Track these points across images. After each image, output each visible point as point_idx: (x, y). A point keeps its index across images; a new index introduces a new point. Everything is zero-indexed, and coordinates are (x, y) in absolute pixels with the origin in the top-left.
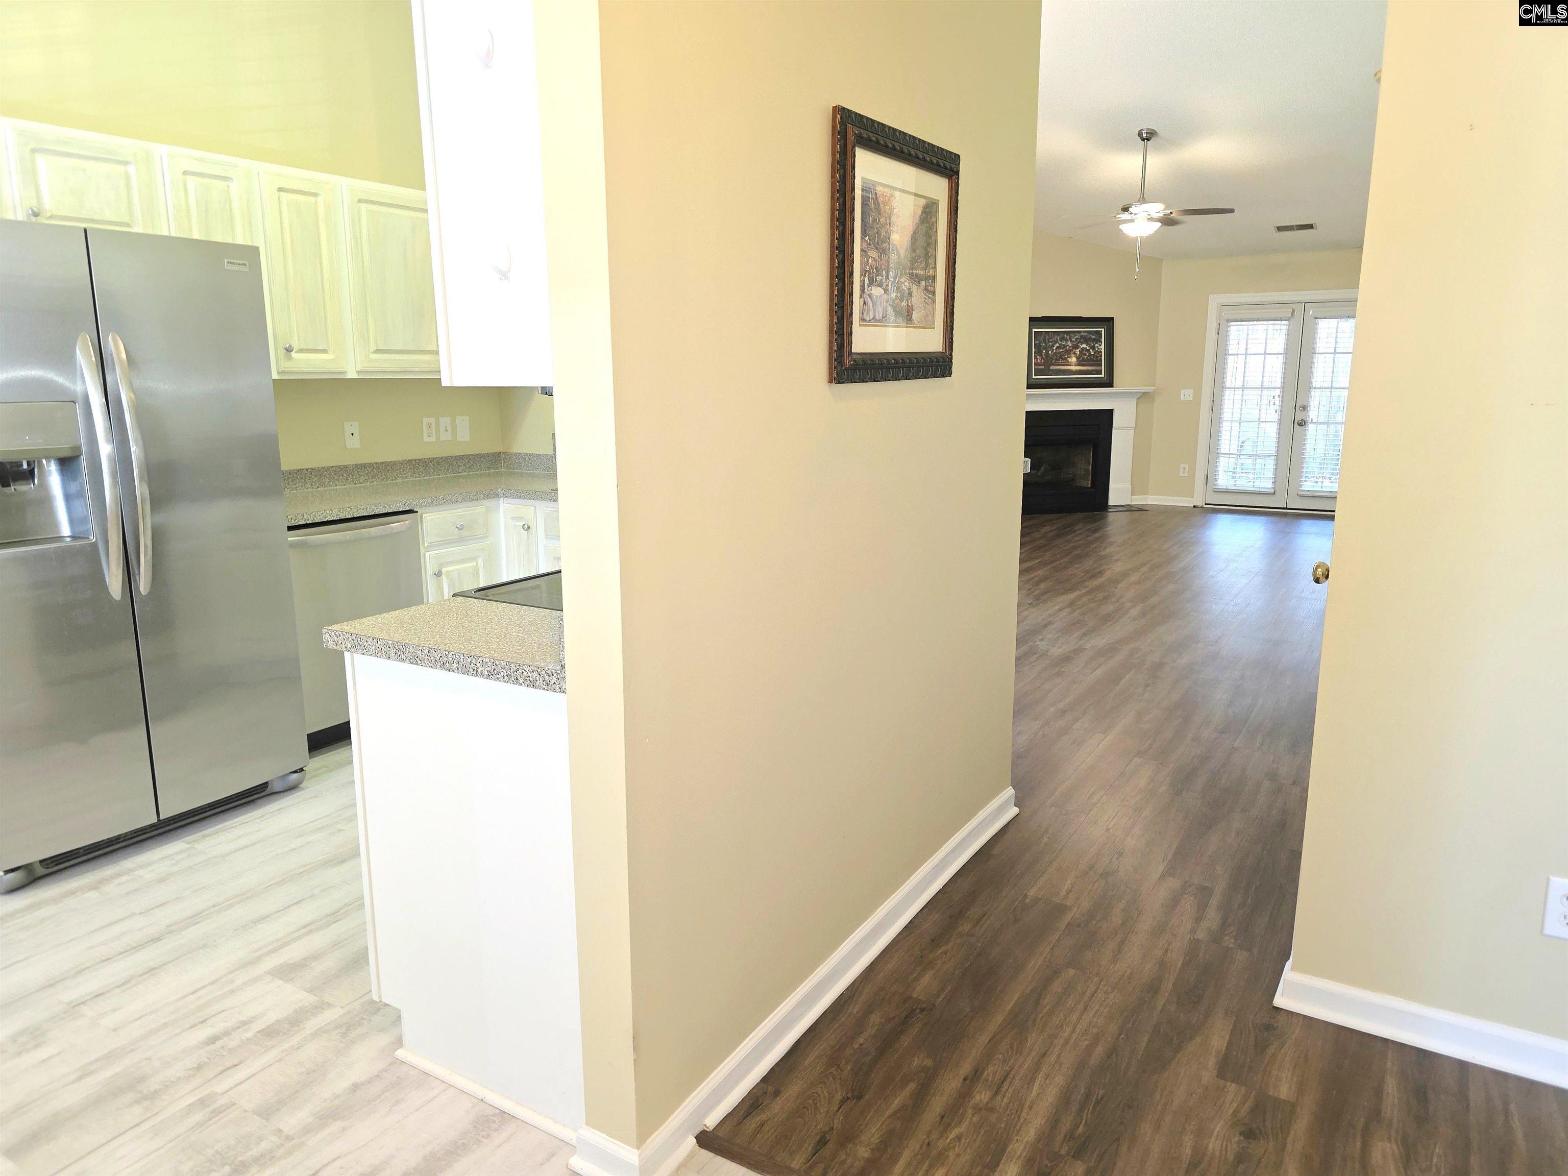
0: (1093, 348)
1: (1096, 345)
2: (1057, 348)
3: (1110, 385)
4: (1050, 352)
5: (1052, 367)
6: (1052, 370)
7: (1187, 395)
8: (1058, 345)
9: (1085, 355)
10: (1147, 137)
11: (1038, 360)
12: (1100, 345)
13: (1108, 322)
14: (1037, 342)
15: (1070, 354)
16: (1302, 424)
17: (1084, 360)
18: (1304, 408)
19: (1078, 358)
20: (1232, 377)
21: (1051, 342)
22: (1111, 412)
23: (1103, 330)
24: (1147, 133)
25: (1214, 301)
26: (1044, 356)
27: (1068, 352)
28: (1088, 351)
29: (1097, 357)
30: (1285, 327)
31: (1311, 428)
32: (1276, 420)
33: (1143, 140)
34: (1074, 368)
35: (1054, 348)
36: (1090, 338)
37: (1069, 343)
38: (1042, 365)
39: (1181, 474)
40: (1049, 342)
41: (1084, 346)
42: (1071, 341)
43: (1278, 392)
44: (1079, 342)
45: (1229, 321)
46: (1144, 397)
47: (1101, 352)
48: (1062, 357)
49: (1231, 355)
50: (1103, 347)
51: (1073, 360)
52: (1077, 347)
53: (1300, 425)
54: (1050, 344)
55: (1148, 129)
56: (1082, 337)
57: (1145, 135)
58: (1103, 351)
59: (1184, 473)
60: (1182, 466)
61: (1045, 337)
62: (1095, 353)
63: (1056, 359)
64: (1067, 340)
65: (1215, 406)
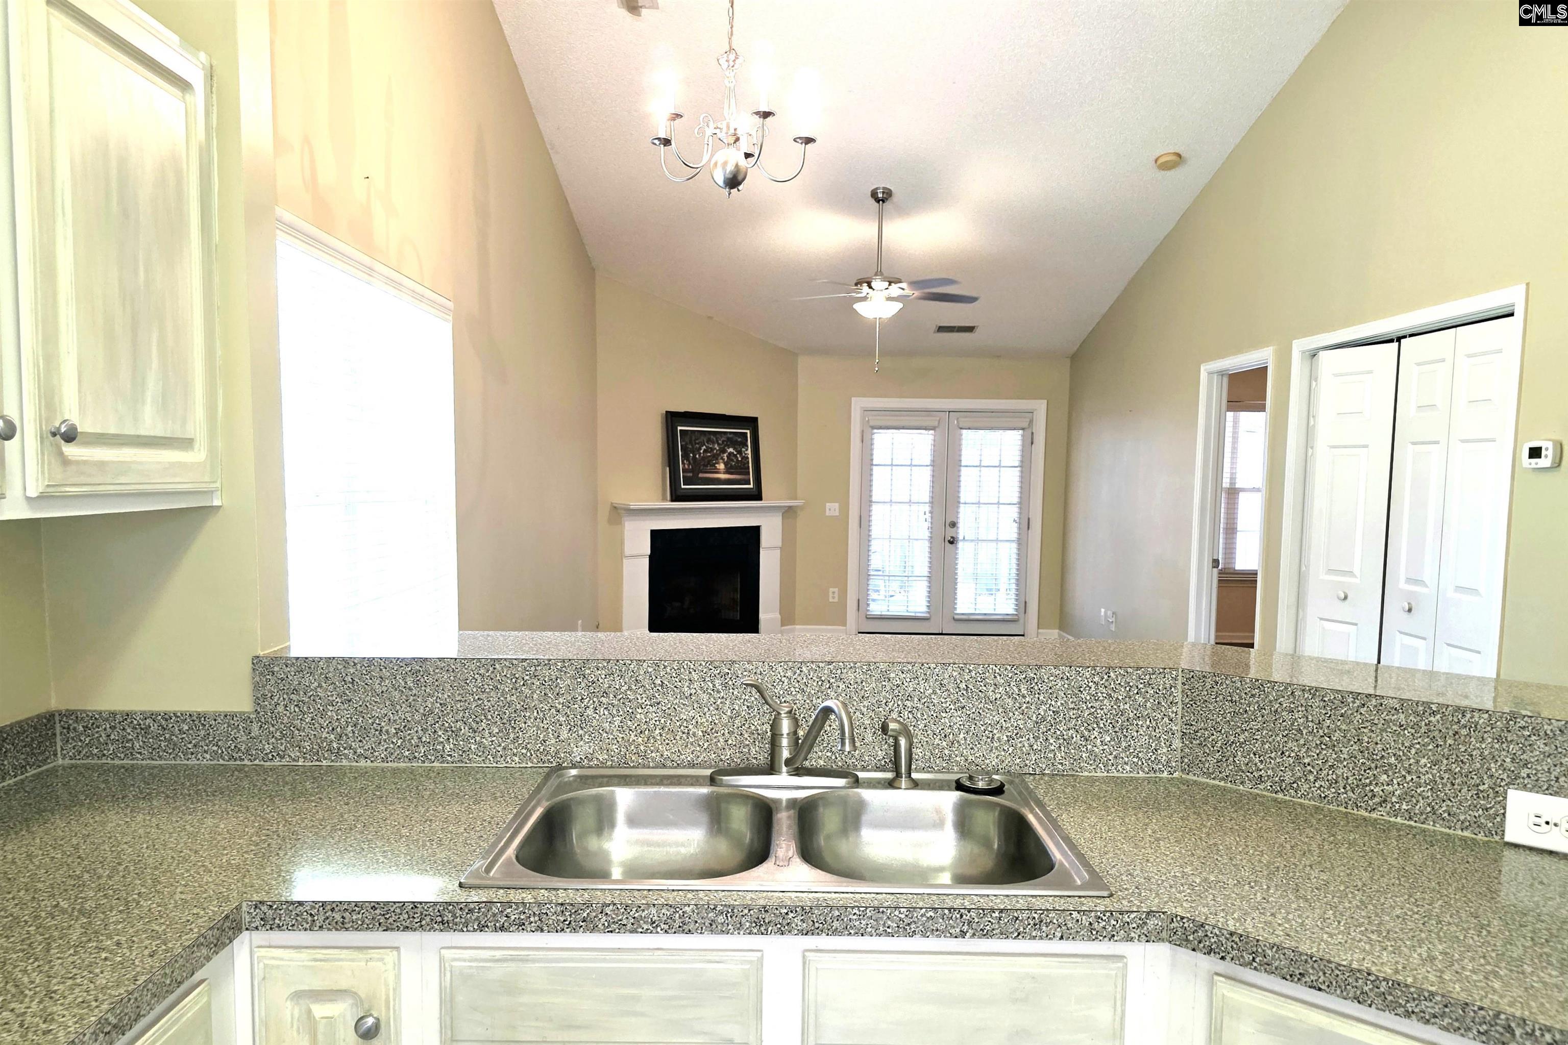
0: (740, 452)
1: (743, 449)
2: (705, 451)
3: (758, 497)
4: (697, 456)
5: (701, 475)
6: (701, 478)
7: (832, 509)
8: (704, 447)
9: (732, 460)
10: (881, 197)
11: (686, 466)
12: (747, 450)
13: (752, 422)
14: (683, 443)
15: (717, 459)
16: (952, 541)
17: (732, 467)
18: (953, 525)
19: (726, 464)
20: (879, 491)
21: (698, 444)
22: (756, 530)
23: (748, 432)
24: (883, 193)
25: (858, 404)
26: (692, 462)
27: (716, 457)
28: (735, 456)
29: (745, 464)
30: (932, 437)
31: (960, 545)
32: (927, 538)
33: (878, 200)
34: (723, 476)
35: (702, 451)
36: (736, 441)
37: (716, 446)
38: (690, 472)
39: (831, 600)
40: (696, 444)
41: (731, 450)
42: (719, 444)
43: (927, 508)
44: (725, 446)
45: (873, 428)
46: (789, 513)
47: (748, 458)
48: (709, 463)
49: (876, 465)
50: (749, 451)
51: (722, 466)
52: (724, 451)
53: (951, 542)
54: (697, 446)
55: (884, 188)
56: (728, 438)
57: (880, 195)
58: (750, 456)
59: (833, 598)
60: (831, 590)
61: (691, 437)
62: (742, 459)
63: (704, 465)
64: (713, 443)
65: (864, 522)
